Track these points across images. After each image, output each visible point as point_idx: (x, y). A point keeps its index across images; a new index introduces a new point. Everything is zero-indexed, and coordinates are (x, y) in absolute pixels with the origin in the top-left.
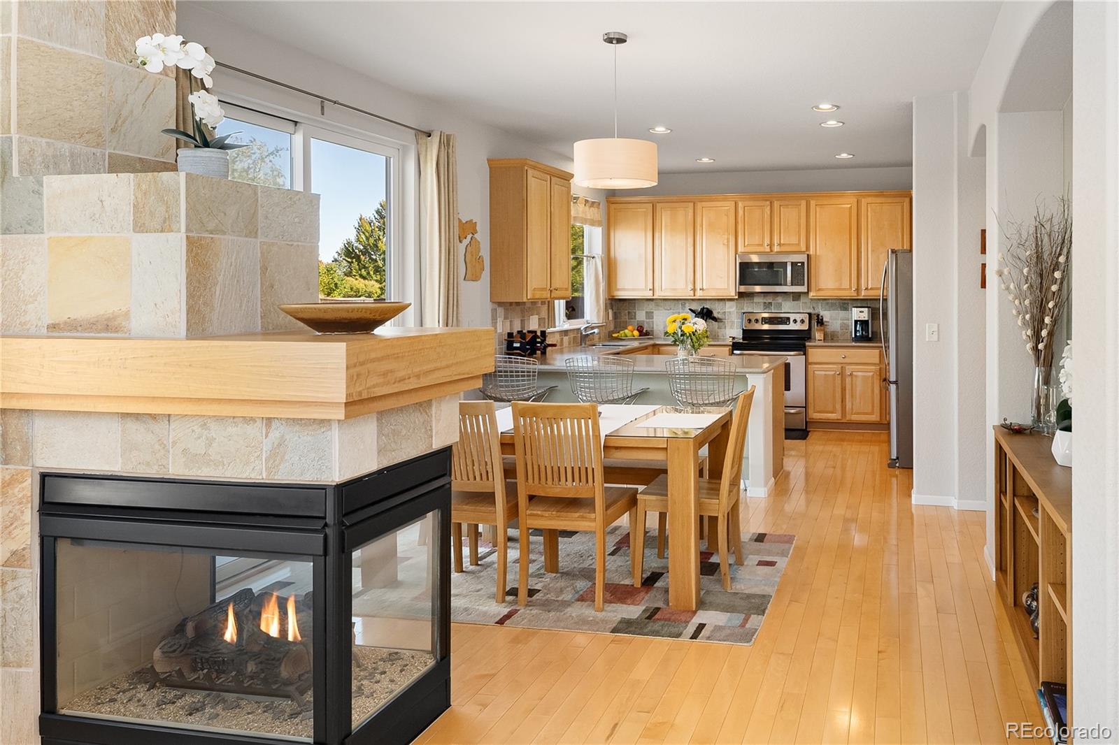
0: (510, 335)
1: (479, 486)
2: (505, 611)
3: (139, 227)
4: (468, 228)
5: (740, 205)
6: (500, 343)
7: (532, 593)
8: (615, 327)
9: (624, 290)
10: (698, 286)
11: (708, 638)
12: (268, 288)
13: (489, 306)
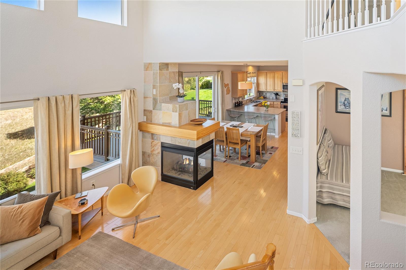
0: (235, 103)
1: (221, 139)
2: (225, 160)
3: (173, 111)
4: (227, 85)
5: (283, 73)
6: (234, 104)
7: (230, 157)
8: (259, 96)
9: (260, 89)
10: (275, 89)
11: (254, 168)
12: (189, 117)
13: (231, 98)
